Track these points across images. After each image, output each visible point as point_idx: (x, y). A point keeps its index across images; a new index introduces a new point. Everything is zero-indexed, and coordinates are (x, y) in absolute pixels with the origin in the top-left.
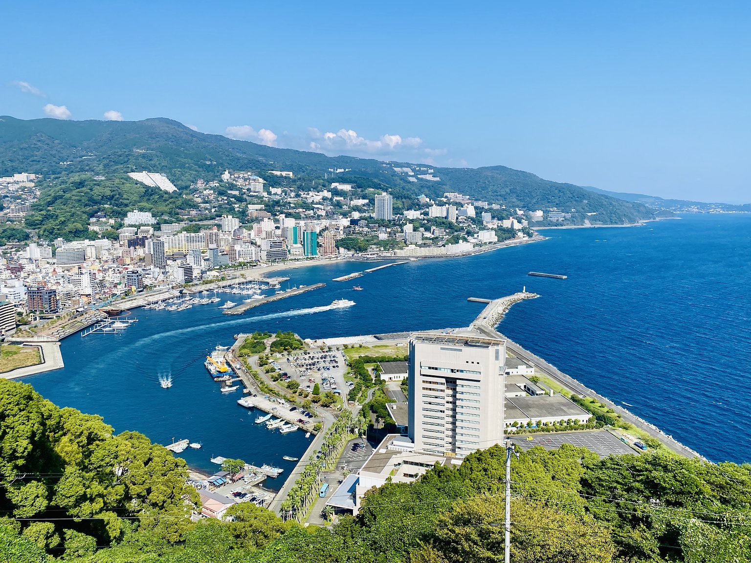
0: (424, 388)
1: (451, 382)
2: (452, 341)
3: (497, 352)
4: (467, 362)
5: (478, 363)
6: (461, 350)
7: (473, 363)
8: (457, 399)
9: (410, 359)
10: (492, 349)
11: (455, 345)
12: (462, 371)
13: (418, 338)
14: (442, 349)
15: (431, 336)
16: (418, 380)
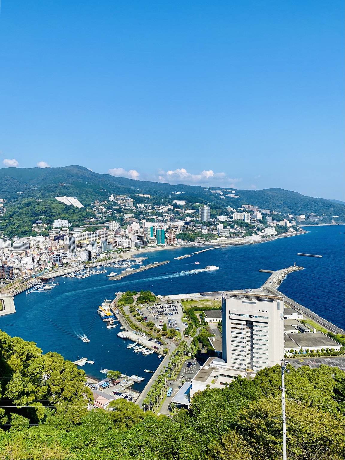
0: (232, 328)
1: (249, 324)
2: (250, 297)
3: (278, 304)
4: (259, 311)
5: (266, 311)
6: (255, 303)
7: (263, 311)
8: (253, 335)
9: (223, 309)
10: (275, 303)
11: (251, 300)
12: (256, 317)
13: (228, 295)
14: (243, 302)
15: (236, 294)
16: (228, 322)
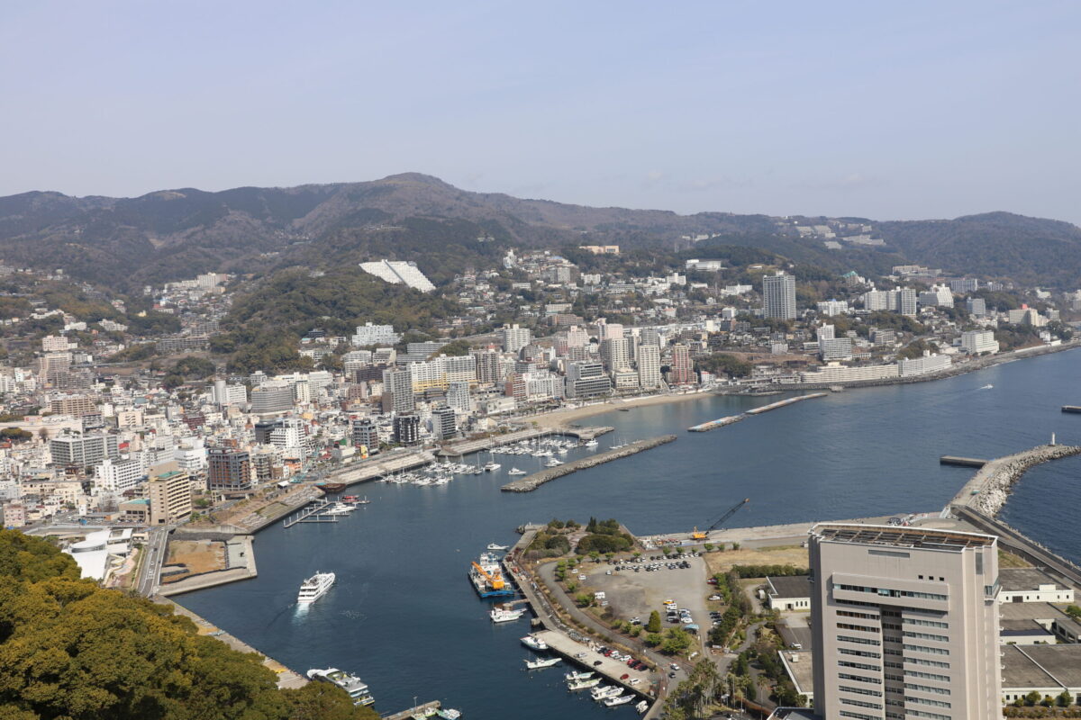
0: (839, 625)
1: (891, 614)
2: (891, 536)
3: (979, 558)
4: (921, 577)
5: (942, 579)
6: (908, 555)
7: (931, 578)
8: (904, 646)
9: (813, 573)
10: (967, 555)
11: (897, 545)
12: (911, 594)
13: (827, 532)
14: (871, 552)
15: (851, 529)
